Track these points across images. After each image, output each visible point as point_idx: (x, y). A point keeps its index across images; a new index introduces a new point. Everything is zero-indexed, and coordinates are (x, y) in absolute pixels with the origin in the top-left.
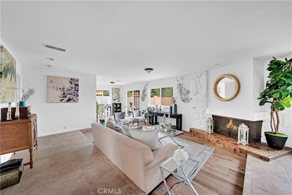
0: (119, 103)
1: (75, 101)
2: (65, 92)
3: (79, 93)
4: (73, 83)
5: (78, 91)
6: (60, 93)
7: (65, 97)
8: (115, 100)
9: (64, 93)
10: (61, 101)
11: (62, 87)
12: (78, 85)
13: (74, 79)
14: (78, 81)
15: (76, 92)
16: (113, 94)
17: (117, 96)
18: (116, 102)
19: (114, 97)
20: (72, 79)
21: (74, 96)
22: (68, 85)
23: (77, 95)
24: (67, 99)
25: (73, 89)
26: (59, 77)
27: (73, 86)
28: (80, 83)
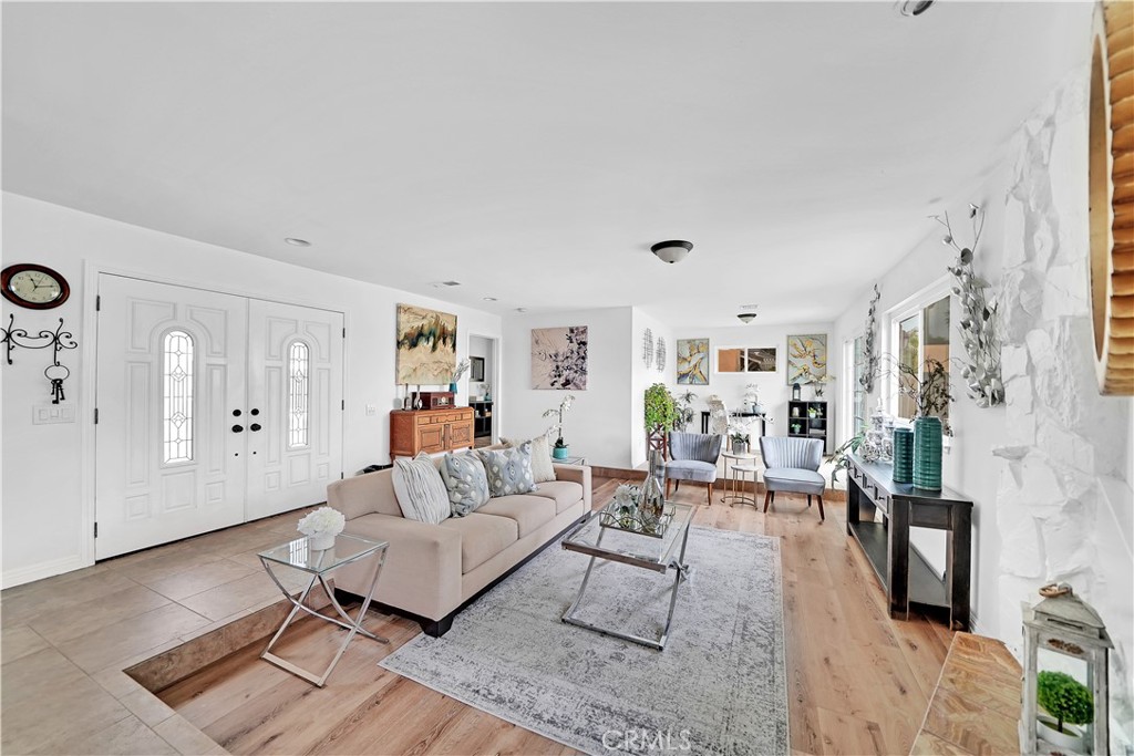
0: (818, 399)
1: (578, 388)
2: (560, 364)
3: (589, 364)
4: (574, 340)
5: (583, 358)
6: (550, 366)
7: (559, 376)
8: (797, 387)
9: (558, 367)
10: (552, 385)
11: (554, 352)
12: (584, 344)
13: (577, 329)
14: (584, 332)
15: (579, 362)
16: (792, 359)
17: (813, 369)
18: (806, 395)
19: (794, 373)
20: (572, 331)
21: (576, 372)
22: (564, 347)
23: (583, 371)
24: (562, 380)
25: (575, 356)
26: (549, 330)
27: (575, 346)
28: (590, 338)
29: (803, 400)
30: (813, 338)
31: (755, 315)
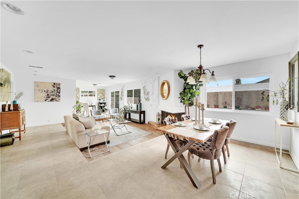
0: (104, 102)
1: (57, 101)
2: (49, 94)
3: (61, 94)
4: (55, 87)
5: (59, 92)
6: (44, 95)
7: (49, 98)
8: (100, 100)
9: (48, 95)
10: (46, 100)
11: (46, 90)
12: (60, 88)
13: (57, 83)
14: (59, 85)
15: (58, 93)
16: (98, 94)
17: (102, 96)
18: (102, 101)
19: (99, 97)
20: (54, 84)
21: (56, 96)
22: (51, 89)
23: (59, 96)
24: (50, 99)
25: (56, 91)
26: (44, 82)
27: (56, 89)
28: (61, 87)
29: (101, 102)
30: (102, 90)
31: (97, 85)
